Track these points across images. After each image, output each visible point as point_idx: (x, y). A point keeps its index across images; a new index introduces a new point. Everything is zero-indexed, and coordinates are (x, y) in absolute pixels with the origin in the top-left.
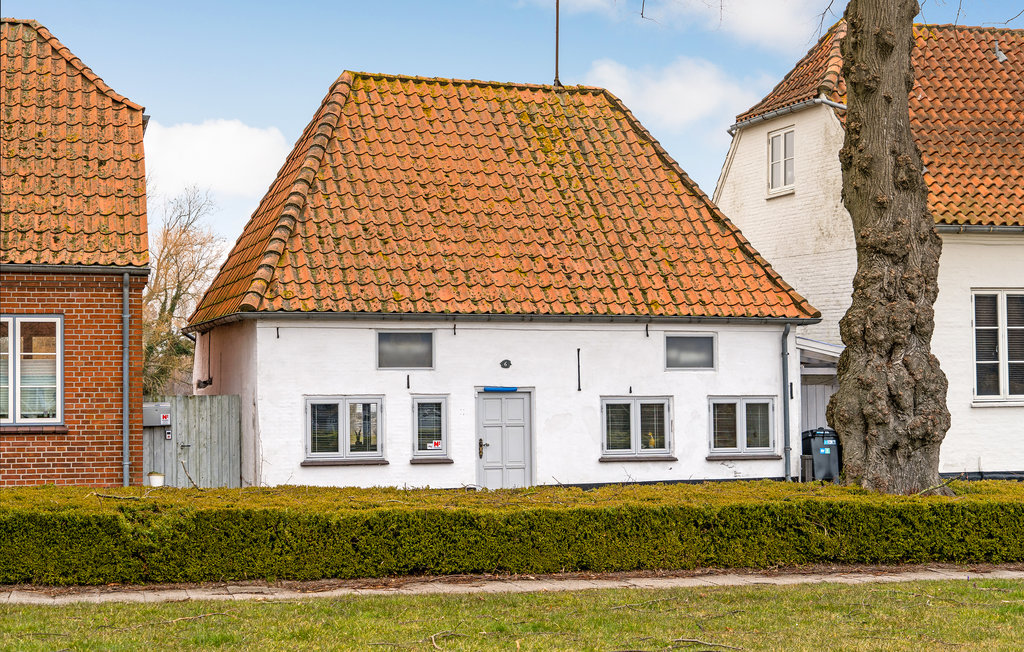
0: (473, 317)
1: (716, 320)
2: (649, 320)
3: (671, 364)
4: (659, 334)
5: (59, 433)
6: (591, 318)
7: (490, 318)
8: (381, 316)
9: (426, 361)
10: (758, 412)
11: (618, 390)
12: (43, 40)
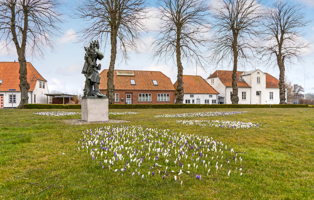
0: (197, 94)
1: (213, 94)
2: (208, 94)
3: (209, 97)
4: (209, 95)
5: (169, 102)
6: (204, 94)
7: (198, 94)
8: (190, 94)
9: (193, 97)
10: (215, 101)
11: (206, 99)
12: (161, 73)
